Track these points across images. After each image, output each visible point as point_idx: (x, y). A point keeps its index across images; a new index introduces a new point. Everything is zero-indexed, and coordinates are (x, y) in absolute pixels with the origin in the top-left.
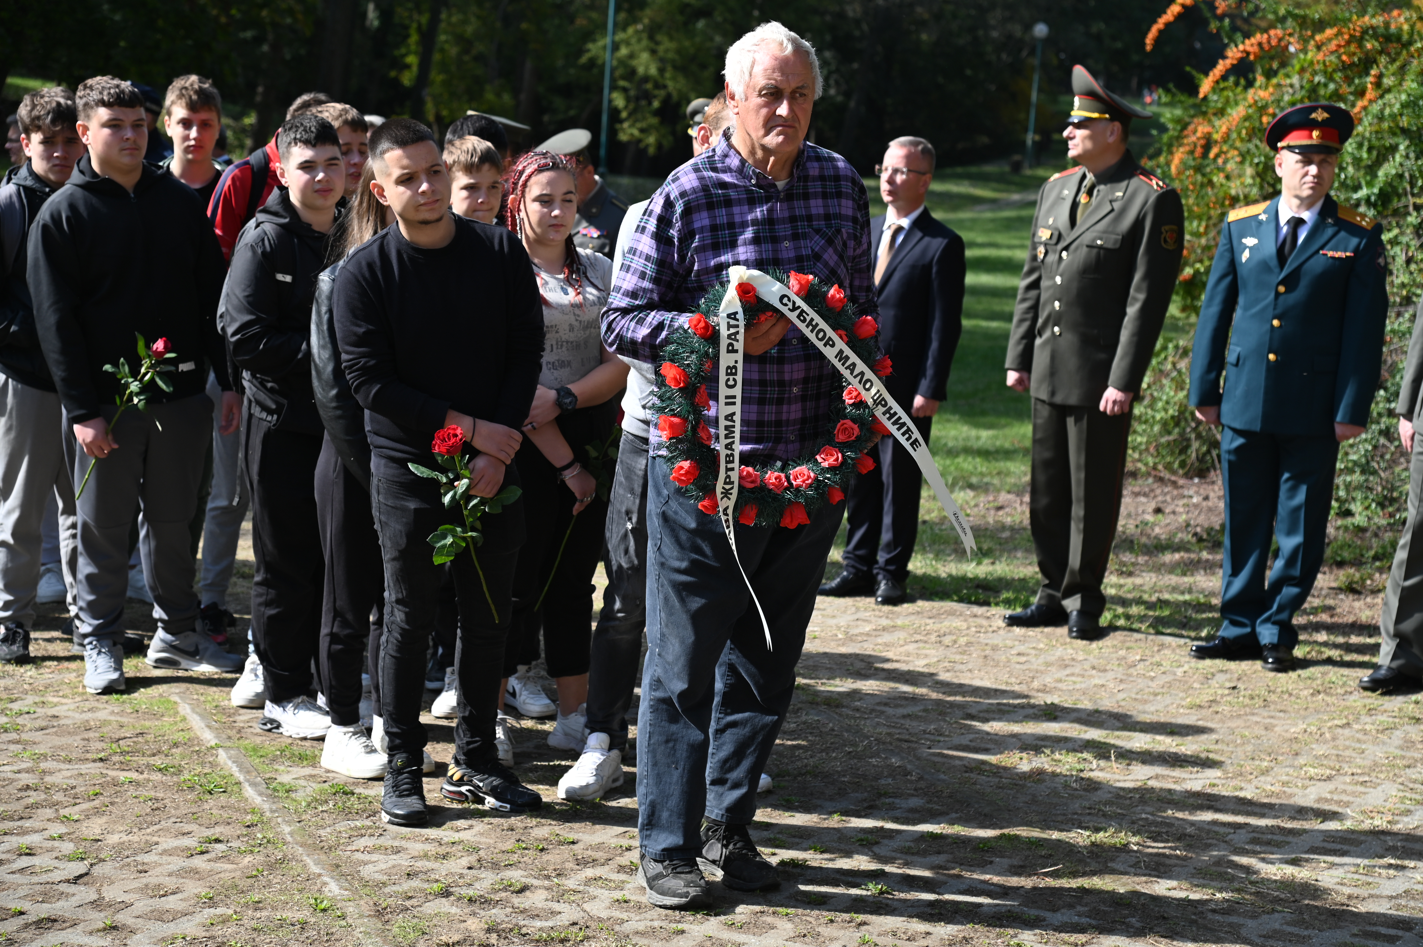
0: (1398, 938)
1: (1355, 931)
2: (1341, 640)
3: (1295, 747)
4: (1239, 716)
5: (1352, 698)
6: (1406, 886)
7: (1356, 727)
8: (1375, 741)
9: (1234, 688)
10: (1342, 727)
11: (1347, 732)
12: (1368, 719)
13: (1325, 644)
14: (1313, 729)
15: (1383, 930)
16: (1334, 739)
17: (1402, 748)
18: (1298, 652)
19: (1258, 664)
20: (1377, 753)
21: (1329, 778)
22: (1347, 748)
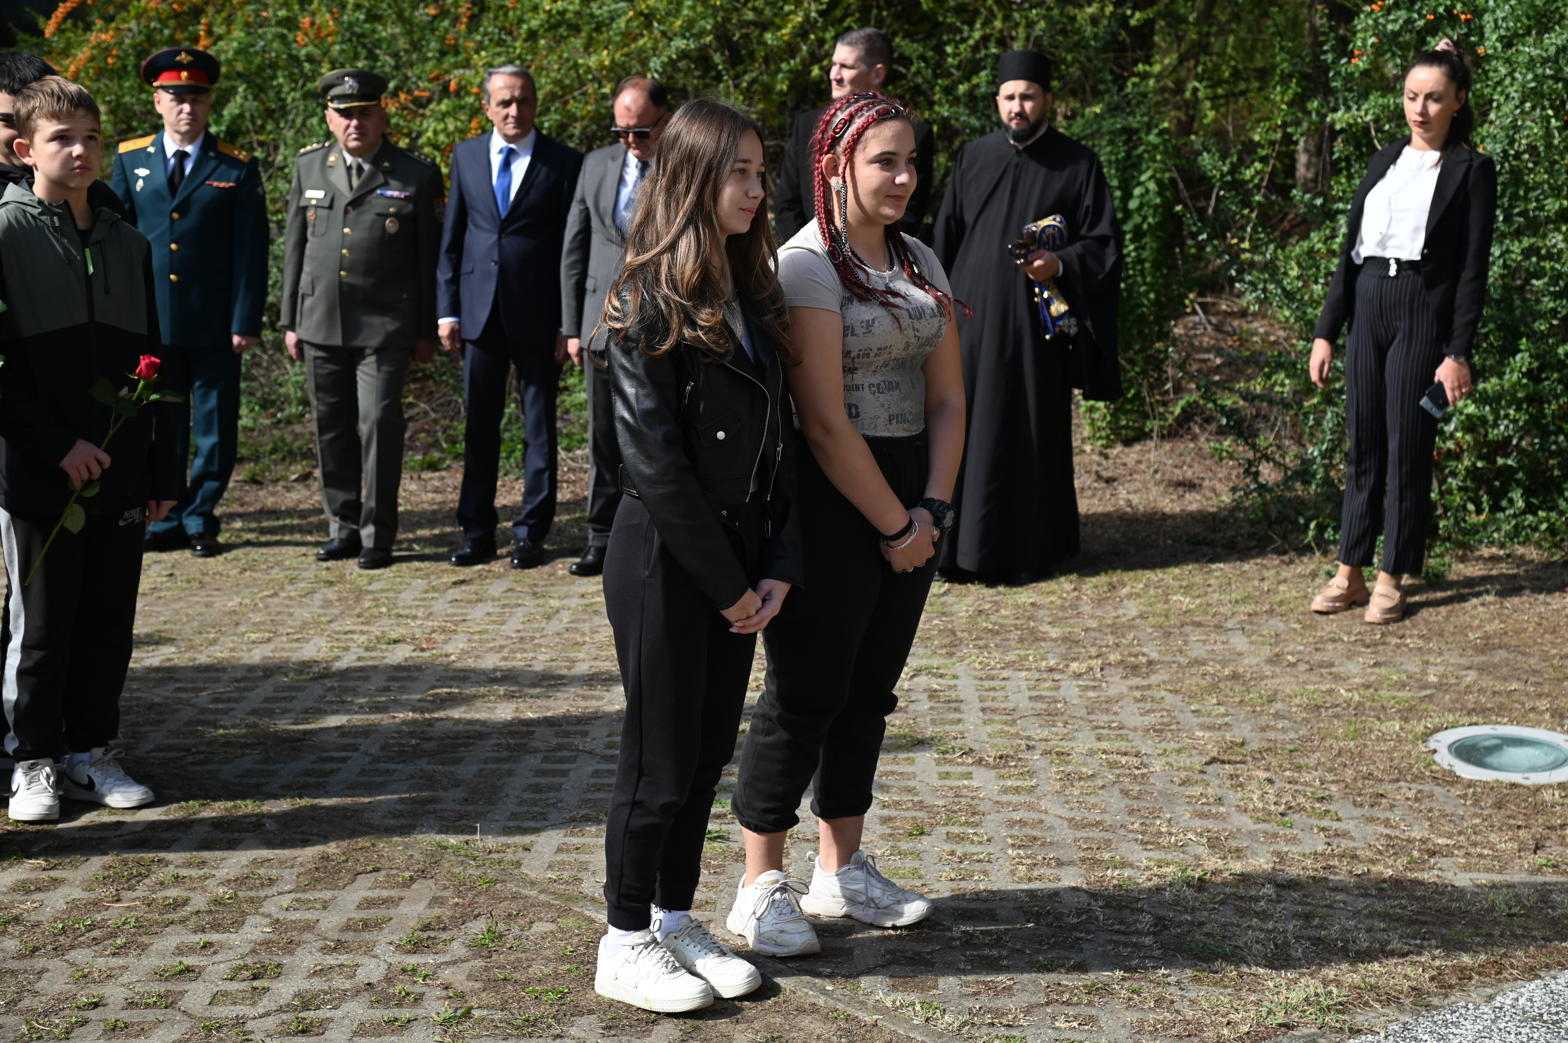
0: (348, 758)
1: (313, 758)
2: (254, 525)
3: (235, 618)
4: (180, 599)
5: (274, 571)
7: (282, 594)
8: (301, 605)
9: (171, 575)
10: (272, 596)
11: (276, 600)
12: (291, 588)
13: (242, 530)
14: (247, 601)
15: (336, 754)
16: (266, 607)
17: (322, 607)
18: (221, 539)
19: (187, 553)
20: (303, 614)
21: (269, 640)
22: (279, 613)
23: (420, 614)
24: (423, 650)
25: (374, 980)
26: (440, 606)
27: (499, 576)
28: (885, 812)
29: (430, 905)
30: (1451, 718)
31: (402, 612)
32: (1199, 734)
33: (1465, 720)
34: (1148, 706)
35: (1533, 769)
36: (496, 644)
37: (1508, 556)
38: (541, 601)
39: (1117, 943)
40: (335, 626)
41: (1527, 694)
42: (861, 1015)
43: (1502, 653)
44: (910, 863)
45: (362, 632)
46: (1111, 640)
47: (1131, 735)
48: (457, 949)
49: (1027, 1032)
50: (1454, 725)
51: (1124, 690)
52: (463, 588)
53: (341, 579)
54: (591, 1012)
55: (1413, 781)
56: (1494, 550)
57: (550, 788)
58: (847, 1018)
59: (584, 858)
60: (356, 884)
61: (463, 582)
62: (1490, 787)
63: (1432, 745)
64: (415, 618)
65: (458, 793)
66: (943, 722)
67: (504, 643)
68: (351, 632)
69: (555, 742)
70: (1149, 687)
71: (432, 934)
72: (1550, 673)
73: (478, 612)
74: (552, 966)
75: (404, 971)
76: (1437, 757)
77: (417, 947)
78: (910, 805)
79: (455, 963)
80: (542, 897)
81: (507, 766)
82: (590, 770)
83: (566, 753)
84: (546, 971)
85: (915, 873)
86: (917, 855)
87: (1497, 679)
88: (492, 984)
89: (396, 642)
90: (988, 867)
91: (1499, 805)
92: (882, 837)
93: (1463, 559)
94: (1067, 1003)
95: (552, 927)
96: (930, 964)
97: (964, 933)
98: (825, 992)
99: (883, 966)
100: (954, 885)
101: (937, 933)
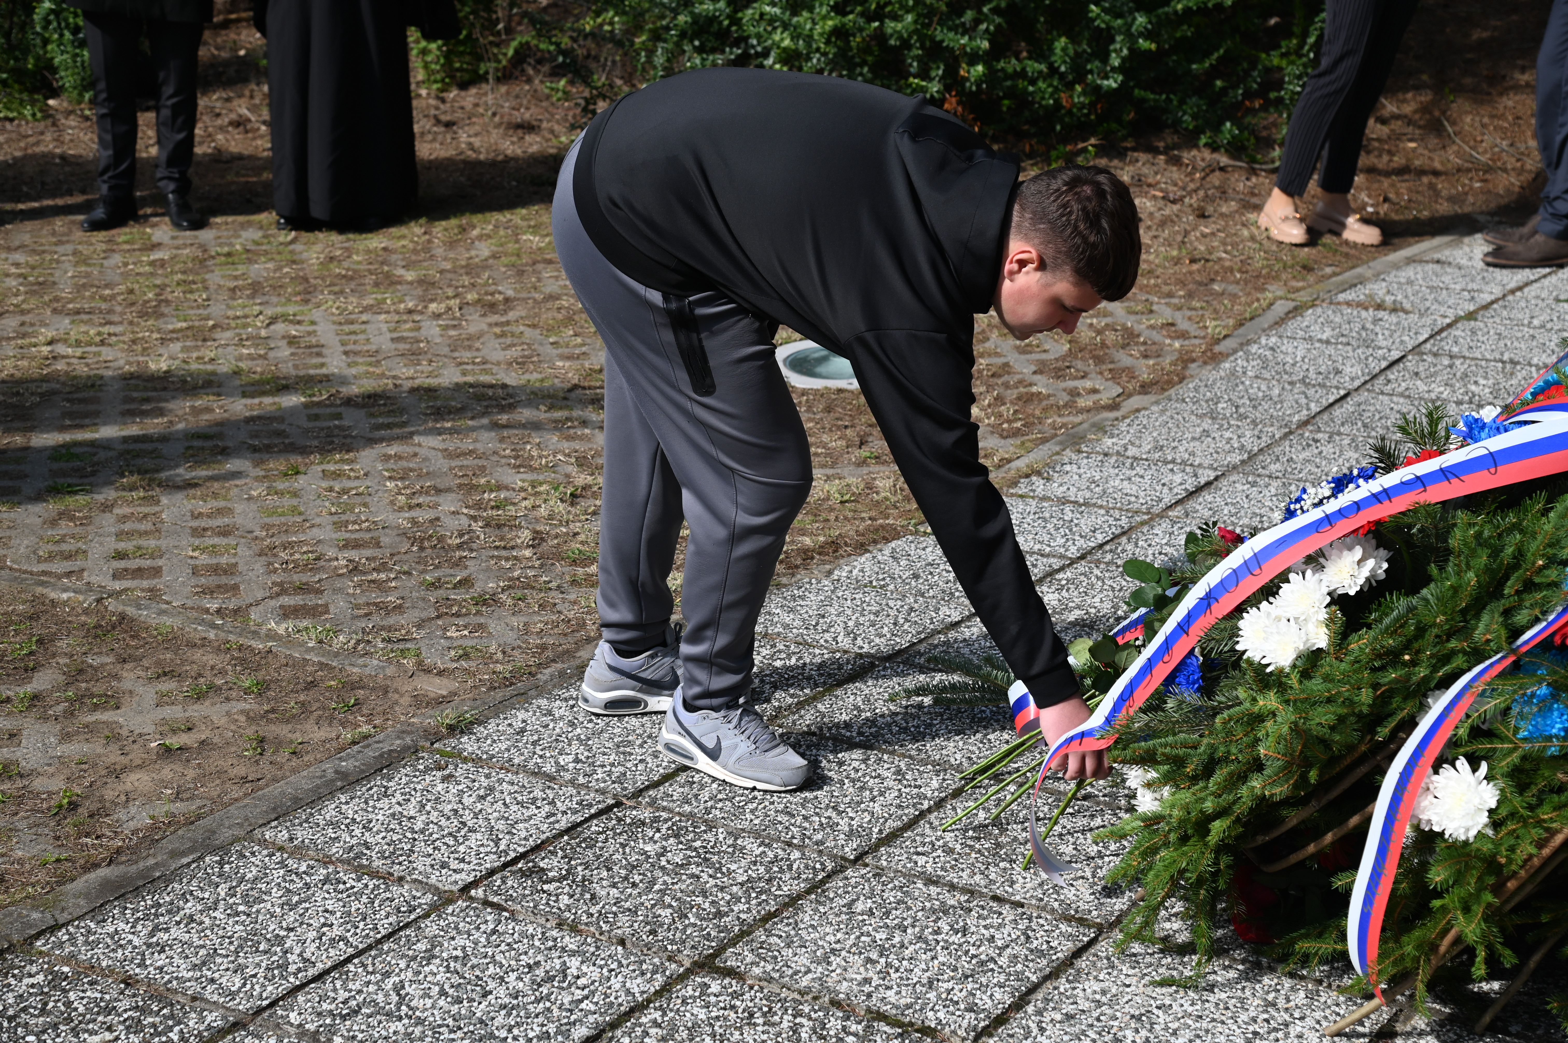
28: (257, 456)
32: (560, 364)
34: (509, 341)
39: (499, 558)
42: (253, 643)
44: (288, 502)
46: (466, 280)
47: (495, 369)
49: (421, 644)
50: (787, 342)
51: (484, 327)
58: (240, 648)
62: (820, 394)
66: (306, 367)
70: (508, 323)
78: (281, 447)
85: (294, 510)
86: (295, 494)
90: (368, 499)
91: (828, 410)
92: (257, 479)
94: (457, 615)
96: (319, 592)
97: (350, 561)
98: (214, 626)
99: (271, 598)
100: (335, 518)
101: (322, 563)
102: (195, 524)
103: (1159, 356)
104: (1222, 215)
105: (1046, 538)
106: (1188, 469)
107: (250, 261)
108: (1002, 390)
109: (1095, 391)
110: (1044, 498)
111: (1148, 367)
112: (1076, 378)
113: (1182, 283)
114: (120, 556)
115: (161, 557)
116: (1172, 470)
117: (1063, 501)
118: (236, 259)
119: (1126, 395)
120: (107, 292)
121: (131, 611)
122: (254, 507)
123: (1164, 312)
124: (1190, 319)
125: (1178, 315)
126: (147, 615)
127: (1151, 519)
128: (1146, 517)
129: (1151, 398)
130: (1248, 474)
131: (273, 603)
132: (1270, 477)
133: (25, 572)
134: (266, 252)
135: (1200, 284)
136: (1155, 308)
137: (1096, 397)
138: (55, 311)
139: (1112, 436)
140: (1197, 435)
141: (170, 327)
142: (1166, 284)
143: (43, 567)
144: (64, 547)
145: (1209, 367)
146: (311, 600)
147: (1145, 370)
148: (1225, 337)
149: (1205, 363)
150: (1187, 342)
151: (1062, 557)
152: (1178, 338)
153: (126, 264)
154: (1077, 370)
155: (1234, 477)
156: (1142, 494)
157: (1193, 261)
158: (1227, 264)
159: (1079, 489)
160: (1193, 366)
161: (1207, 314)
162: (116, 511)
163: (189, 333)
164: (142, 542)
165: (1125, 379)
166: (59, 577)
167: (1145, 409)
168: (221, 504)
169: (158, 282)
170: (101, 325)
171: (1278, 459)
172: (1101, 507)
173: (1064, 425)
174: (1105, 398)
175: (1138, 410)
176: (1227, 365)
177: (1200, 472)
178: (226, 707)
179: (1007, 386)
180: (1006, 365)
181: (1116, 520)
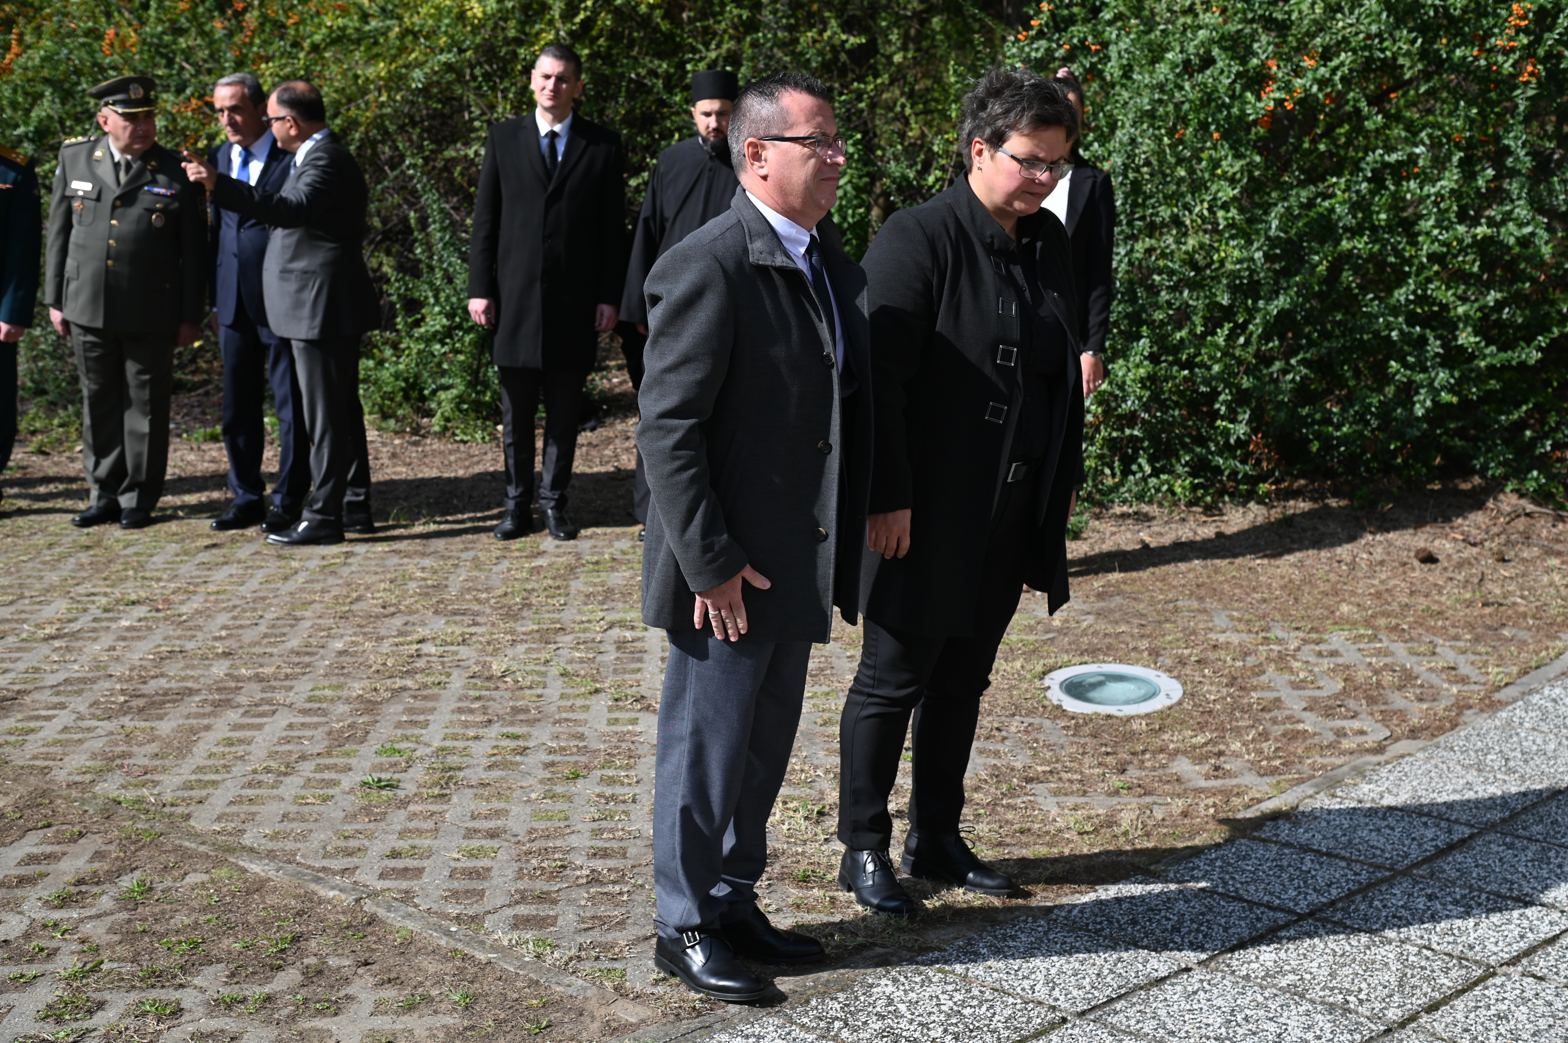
0: (54, 716)
1: (20, 716)
6: (66, 675)
7: (38, 559)
8: (54, 569)
10: (27, 561)
11: (30, 565)
15: (43, 713)
16: (18, 571)
17: (73, 571)
20: (54, 578)
21: (12, 603)
22: (29, 577)
23: (165, 576)
24: (158, 610)
25: (11, 937)
26: (188, 569)
27: (250, 540)
28: (551, 758)
29: (91, 860)
30: (1066, 658)
31: (148, 574)
33: (1077, 659)
35: (1127, 702)
36: (231, 604)
37: (1136, 513)
38: (283, 563)
40: (81, 590)
41: (1132, 636)
42: (477, 954)
43: (1118, 600)
44: (561, 805)
45: (106, 594)
48: (106, 903)
49: (627, 964)
50: (1068, 664)
52: (214, 551)
53: (98, 544)
54: (219, 961)
55: (1027, 715)
56: (1125, 509)
57: (241, 741)
58: (464, 958)
59: (254, 809)
60: (23, 841)
61: (214, 546)
62: (1088, 719)
63: (1047, 682)
64: (159, 580)
65: (153, 748)
66: (625, 671)
67: (238, 602)
68: (93, 594)
69: (258, 696)
71: (84, 888)
72: (1153, 616)
73: (220, 575)
74: (194, 916)
75: (45, 926)
76: (1049, 694)
77: (64, 901)
78: (575, 750)
79: (99, 916)
80: (202, 848)
81: (206, 722)
82: (285, 723)
83: (267, 708)
84: (187, 921)
85: (562, 815)
86: (570, 799)
87: (1110, 622)
88: (130, 936)
89: (133, 603)
90: (632, 807)
91: (1094, 735)
92: (541, 782)
93: (1098, 517)
95: (205, 877)
96: (555, 902)
97: (593, 871)
98: (448, 933)
99: (509, 906)
100: (595, 825)
101: (568, 872)
102: (471, 825)
103: (1434, 700)
104: (1524, 560)
105: (1278, 888)
106: (1443, 824)
107: (613, 569)
108: (1268, 725)
109: (1362, 733)
110: (1287, 845)
111: (1421, 711)
112: (1345, 718)
113: (1471, 627)
114: (395, 854)
115: (428, 857)
116: (1425, 824)
117: (1305, 849)
118: (601, 567)
119: (1393, 738)
120: (484, 595)
121: (381, 912)
122: (528, 810)
123: (1447, 654)
124: (1472, 663)
125: (1461, 659)
126: (394, 918)
127: (1393, 877)
128: (1387, 874)
129: (1420, 743)
130: (1506, 835)
131: (510, 912)
132: (1529, 839)
133: (309, 867)
134: (629, 561)
135: (1490, 628)
136: (1438, 650)
137: (1361, 739)
138: (436, 612)
139: (1370, 782)
140: (1459, 788)
141: (524, 629)
142: (1454, 626)
143: (325, 863)
144: (353, 843)
145: (1485, 715)
146: (545, 910)
147: (1417, 713)
148: (1507, 685)
149: (1482, 710)
150: (1466, 688)
151: (1290, 911)
152: (1457, 682)
153: (509, 570)
154: (1348, 710)
155: (1491, 837)
156: (1389, 847)
157: (1485, 604)
158: (1522, 609)
159: (1324, 837)
160: (1469, 712)
161: (1492, 660)
162: (412, 808)
163: (537, 636)
164: (417, 842)
165: (1395, 722)
166: (335, 873)
167: (1410, 755)
168: (502, 805)
169: (529, 587)
170: (469, 626)
171: (1541, 821)
172: (1343, 858)
173: (1323, 767)
174: (1370, 741)
175: (1402, 756)
176: (1504, 714)
177: (1456, 827)
178: (430, 1021)
179: (1274, 721)
180: (1278, 700)
181: (1356, 874)
